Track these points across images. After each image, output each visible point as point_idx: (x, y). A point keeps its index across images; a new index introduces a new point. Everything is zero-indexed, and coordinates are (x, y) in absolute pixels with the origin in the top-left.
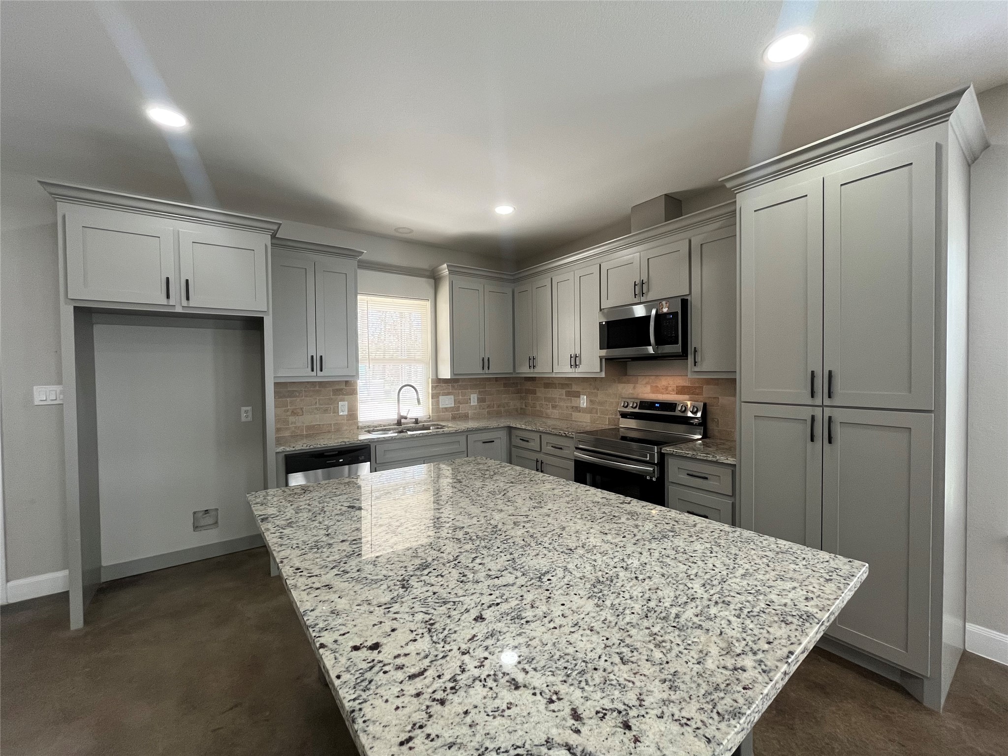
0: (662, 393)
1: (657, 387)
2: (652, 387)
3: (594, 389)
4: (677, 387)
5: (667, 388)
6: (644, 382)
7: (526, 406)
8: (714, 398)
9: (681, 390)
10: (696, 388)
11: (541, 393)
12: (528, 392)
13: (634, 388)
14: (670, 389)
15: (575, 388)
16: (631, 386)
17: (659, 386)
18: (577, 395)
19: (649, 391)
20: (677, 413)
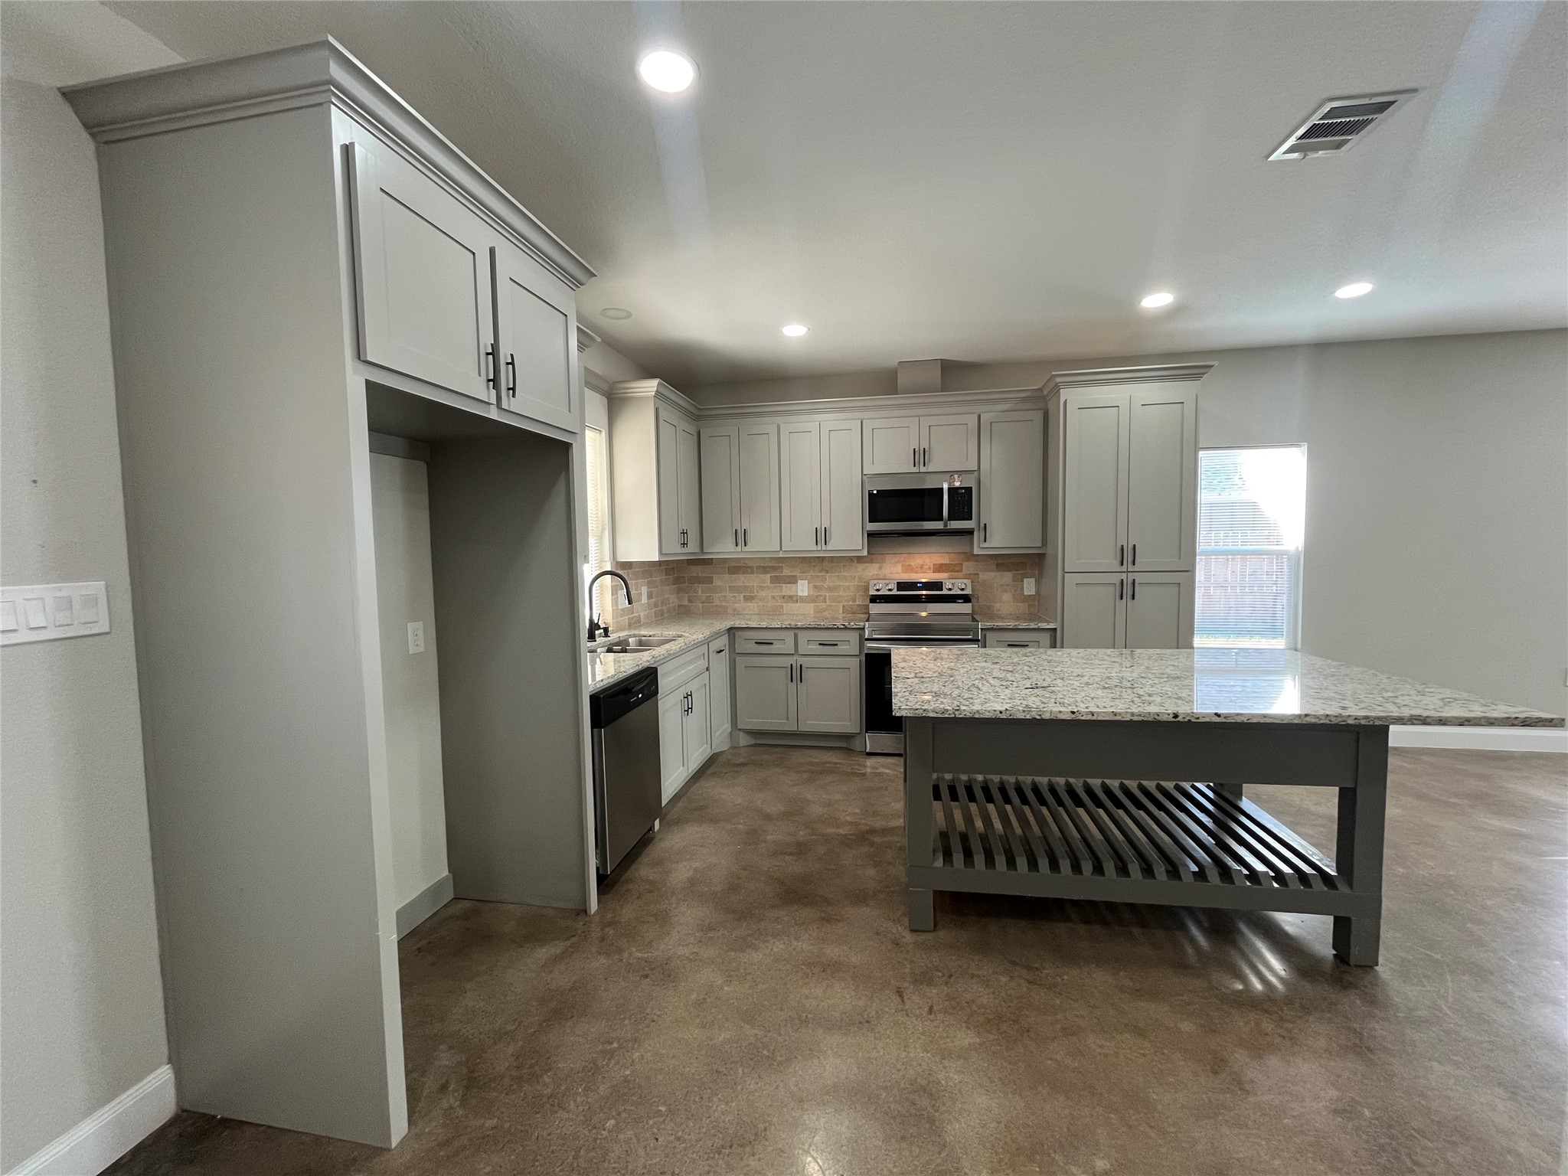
0: (916, 572)
1: (910, 565)
2: (903, 565)
3: (821, 572)
4: (934, 565)
5: (922, 567)
6: (893, 561)
7: (690, 601)
8: (974, 574)
9: (939, 568)
10: (955, 565)
11: (721, 581)
12: (694, 580)
13: (880, 568)
14: (925, 567)
15: (787, 572)
16: (877, 566)
17: (912, 564)
18: (793, 580)
19: (900, 571)
20: (945, 592)
